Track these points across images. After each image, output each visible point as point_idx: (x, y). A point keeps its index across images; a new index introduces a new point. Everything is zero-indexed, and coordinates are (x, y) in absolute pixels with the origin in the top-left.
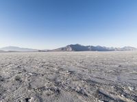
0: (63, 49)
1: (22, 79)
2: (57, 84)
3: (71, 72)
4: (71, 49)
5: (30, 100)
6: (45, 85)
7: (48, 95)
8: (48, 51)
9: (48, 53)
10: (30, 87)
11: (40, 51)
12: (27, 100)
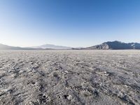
0: (98, 47)
6: (82, 85)
8: (82, 49)
9: (81, 51)
10: (67, 85)
11: (73, 49)
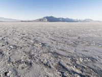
0: (40, 20)
1: (4, 52)
2: (31, 57)
3: (43, 45)
4: (46, 20)
5: (8, 74)
6: (22, 58)
7: (23, 68)
8: (29, 21)
9: (28, 23)
11: (22, 21)
12: (6, 74)
